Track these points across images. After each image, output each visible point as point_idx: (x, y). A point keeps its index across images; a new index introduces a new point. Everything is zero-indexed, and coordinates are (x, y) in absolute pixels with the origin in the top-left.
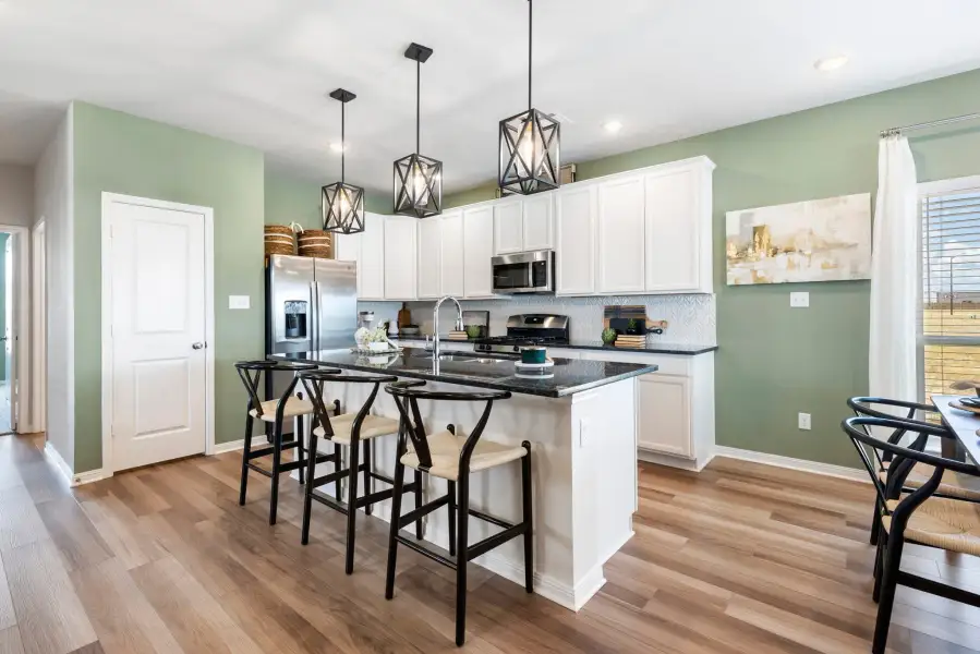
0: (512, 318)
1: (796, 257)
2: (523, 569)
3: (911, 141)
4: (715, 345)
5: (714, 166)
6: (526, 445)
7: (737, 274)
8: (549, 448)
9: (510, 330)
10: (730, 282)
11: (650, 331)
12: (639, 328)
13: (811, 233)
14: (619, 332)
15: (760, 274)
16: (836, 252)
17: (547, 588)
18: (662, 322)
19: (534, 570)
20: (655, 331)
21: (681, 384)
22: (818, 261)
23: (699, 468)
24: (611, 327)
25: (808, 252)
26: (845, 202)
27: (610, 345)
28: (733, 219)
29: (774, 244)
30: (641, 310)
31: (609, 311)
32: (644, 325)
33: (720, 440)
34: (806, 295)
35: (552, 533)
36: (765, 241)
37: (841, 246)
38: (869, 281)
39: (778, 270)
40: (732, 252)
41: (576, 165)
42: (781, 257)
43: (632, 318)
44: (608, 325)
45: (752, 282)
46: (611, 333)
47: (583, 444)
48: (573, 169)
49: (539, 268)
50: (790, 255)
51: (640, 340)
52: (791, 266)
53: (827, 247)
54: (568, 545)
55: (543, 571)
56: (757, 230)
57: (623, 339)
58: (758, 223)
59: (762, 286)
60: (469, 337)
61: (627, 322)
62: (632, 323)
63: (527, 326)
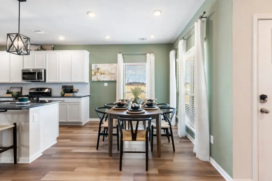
0: (31, 89)
1: (105, 75)
2: (13, 159)
3: (123, 55)
4: (89, 95)
5: (89, 53)
6: (15, 124)
7: (94, 78)
8: (23, 124)
9: (30, 93)
10: (93, 80)
11: (74, 92)
12: (71, 91)
13: (108, 71)
14: (66, 92)
15: (98, 79)
16: (112, 75)
17: (21, 160)
18: (77, 90)
19: (17, 157)
20: (76, 92)
21: (78, 105)
22: (109, 76)
23: (83, 124)
24: (64, 91)
25: (107, 74)
26: (113, 65)
27: (63, 96)
28: (93, 66)
29: (101, 72)
30: (72, 87)
31: (63, 87)
32: (73, 90)
33: (90, 117)
34: (107, 83)
35: (23, 146)
36: (99, 72)
37: (112, 74)
38: (116, 81)
39: (102, 78)
40: (93, 73)
41: (54, 46)
42: (102, 75)
43: (69, 89)
44: (63, 90)
45: (97, 80)
46: (63, 93)
47: (34, 121)
48: (53, 46)
49: (40, 74)
50: (104, 75)
51: (71, 94)
52: (104, 77)
53: (110, 74)
54: (28, 147)
55: (20, 157)
56: (98, 69)
57: (66, 94)
58: (98, 67)
59: (99, 81)
60: (12, 96)
61: (68, 90)
62: (69, 90)
63: (36, 91)
